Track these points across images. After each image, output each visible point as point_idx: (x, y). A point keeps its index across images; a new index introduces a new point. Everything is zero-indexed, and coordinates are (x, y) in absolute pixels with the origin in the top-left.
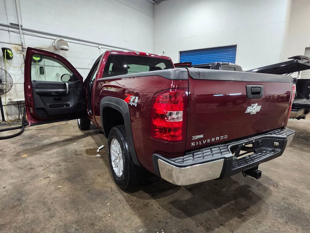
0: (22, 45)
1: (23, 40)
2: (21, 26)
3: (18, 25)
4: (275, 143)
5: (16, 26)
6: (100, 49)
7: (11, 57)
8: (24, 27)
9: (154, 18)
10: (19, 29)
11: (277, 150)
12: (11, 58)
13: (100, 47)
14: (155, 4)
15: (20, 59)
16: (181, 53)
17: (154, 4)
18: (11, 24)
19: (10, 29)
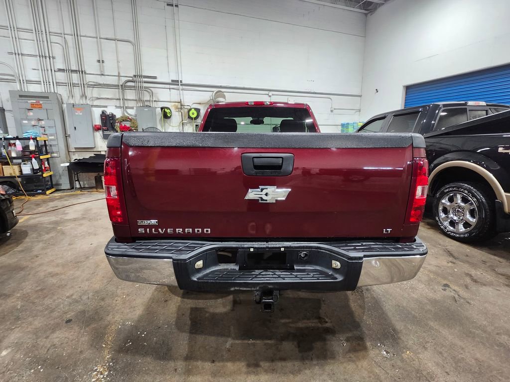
0: (180, 102)
1: (182, 96)
2: (181, 81)
3: (178, 81)
4: (333, 262)
5: (175, 82)
6: (270, 96)
7: (169, 116)
8: (184, 82)
9: (365, 37)
10: (178, 85)
11: (337, 276)
12: (169, 118)
13: (271, 94)
14: (369, 15)
15: (178, 117)
16: (408, 89)
17: (366, 14)
18: (173, 81)
19: (172, 86)
